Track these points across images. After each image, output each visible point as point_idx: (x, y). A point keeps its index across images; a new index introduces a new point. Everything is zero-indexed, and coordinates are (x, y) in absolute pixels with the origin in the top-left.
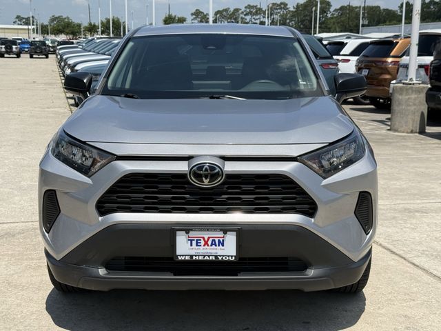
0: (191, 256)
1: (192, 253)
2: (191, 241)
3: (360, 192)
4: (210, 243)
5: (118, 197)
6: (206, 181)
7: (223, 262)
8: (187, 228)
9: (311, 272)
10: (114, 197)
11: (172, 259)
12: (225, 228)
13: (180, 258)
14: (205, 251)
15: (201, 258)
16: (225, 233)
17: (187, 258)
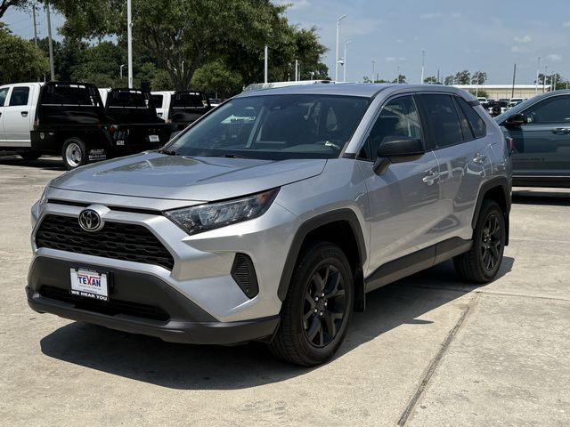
0: (80, 292)
1: (81, 289)
2: (80, 278)
3: (237, 254)
4: (91, 282)
6: (89, 226)
7: (99, 300)
8: (79, 266)
9: (172, 324)
11: (68, 291)
12: (100, 269)
13: (73, 292)
14: (88, 289)
16: (100, 275)
17: (78, 293)
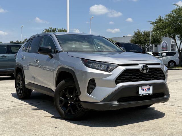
0: (142, 94)
1: (142, 93)
2: (142, 89)
4: (146, 90)
5: (122, 78)
6: (145, 71)
7: (150, 95)
8: (142, 85)
10: (120, 78)
12: (150, 85)
13: (140, 95)
14: (145, 92)
15: (145, 95)
16: (150, 86)
17: (142, 95)
